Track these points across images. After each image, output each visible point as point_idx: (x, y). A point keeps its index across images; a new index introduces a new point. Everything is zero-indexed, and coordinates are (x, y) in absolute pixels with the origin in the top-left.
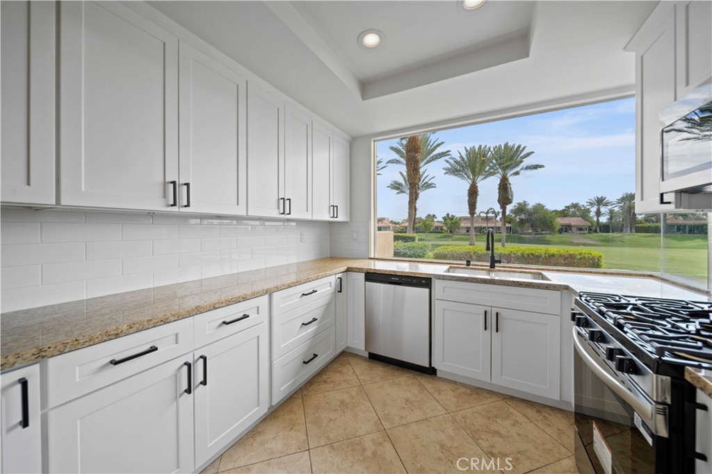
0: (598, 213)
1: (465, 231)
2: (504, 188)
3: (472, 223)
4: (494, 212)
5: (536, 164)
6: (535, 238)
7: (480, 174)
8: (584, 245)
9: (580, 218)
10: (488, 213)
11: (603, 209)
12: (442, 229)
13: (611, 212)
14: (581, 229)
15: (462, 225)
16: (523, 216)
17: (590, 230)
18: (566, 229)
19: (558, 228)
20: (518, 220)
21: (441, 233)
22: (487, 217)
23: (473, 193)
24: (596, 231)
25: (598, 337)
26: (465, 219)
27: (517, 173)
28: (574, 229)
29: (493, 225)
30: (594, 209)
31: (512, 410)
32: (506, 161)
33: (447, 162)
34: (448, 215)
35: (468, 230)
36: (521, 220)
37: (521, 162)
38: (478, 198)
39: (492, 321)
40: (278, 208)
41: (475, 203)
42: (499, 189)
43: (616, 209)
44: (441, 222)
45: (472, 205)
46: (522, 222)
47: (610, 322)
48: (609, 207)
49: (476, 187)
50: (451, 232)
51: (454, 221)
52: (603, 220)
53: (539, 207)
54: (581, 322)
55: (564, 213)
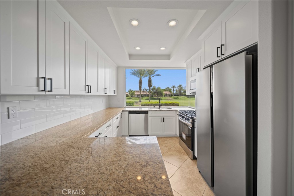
0: (173, 90)
1: (136, 96)
2: (150, 81)
3: (140, 93)
4: (146, 89)
5: (159, 74)
6: (158, 98)
7: (143, 76)
8: (170, 100)
9: (169, 92)
10: (144, 89)
11: (174, 89)
12: (128, 95)
13: (176, 90)
14: (169, 95)
15: (136, 94)
16: (154, 91)
17: (172, 95)
18: (166, 95)
19: (164, 95)
20: (153, 92)
21: (128, 97)
22: (144, 91)
23: (140, 83)
24: (173, 96)
25: (183, 117)
26: (137, 91)
27: (153, 76)
28: (168, 95)
29: (145, 94)
30: (172, 89)
31: (167, 139)
32: (150, 72)
33: (132, 70)
34: (130, 90)
35: (138, 95)
36: (154, 92)
37: (155, 73)
38: (142, 84)
39: (163, 120)
40: (104, 92)
41: (141, 86)
42: (148, 81)
43: (177, 89)
44: (127, 92)
45: (140, 87)
46: (155, 93)
47: (185, 114)
48: (176, 89)
49: (141, 80)
50: (131, 96)
51: (132, 92)
52: (175, 92)
53: (159, 88)
54: (180, 116)
55: (165, 90)
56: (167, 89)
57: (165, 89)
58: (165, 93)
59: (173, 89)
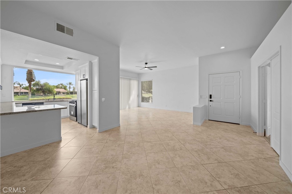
56: (61, 86)
57: (58, 86)
58: (56, 90)
59: (70, 86)
